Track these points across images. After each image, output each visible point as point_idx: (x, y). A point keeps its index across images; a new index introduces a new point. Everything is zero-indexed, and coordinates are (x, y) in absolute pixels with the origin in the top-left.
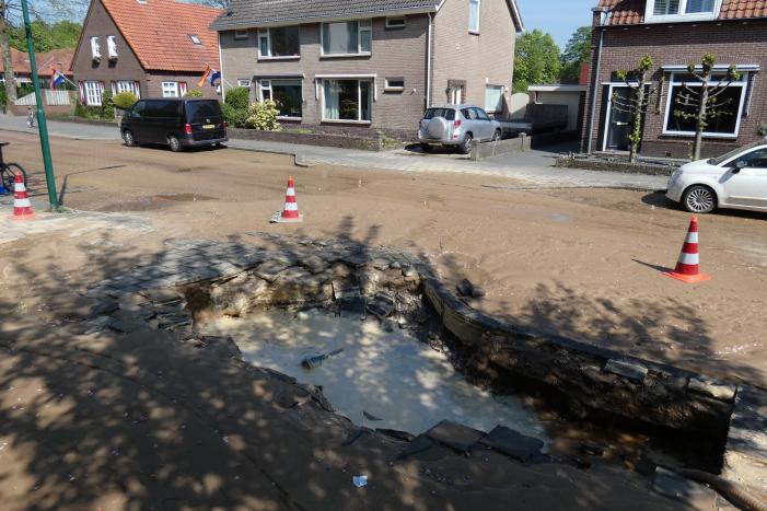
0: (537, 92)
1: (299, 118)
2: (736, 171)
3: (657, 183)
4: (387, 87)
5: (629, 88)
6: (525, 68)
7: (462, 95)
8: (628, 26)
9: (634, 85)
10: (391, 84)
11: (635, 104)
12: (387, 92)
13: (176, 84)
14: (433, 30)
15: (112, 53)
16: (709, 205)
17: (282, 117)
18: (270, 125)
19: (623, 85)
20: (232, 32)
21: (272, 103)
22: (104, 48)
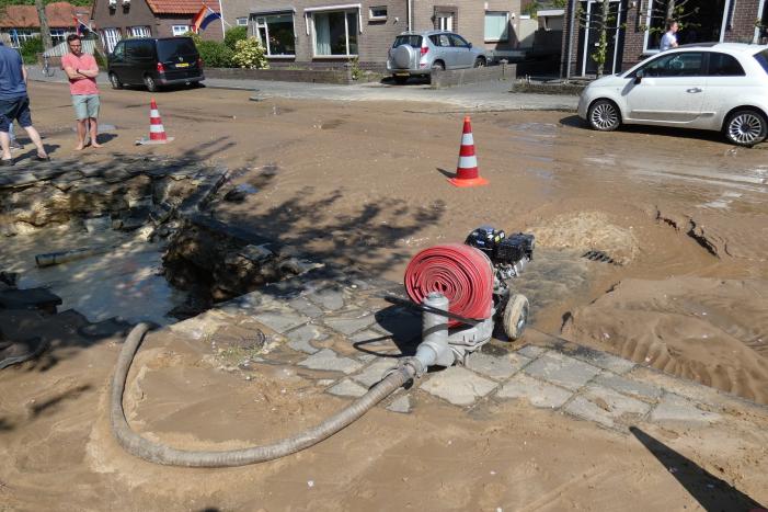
1: (293, 56)
2: (638, 81)
3: (571, 102)
4: (372, 17)
10: (376, 14)
12: (371, 24)
16: (612, 123)
17: (278, 55)
18: (256, 63)
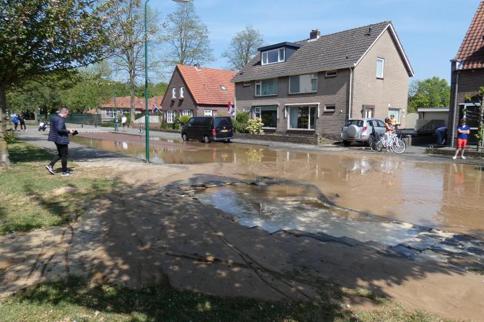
0: (424, 113)
1: (275, 128)
4: (325, 110)
5: (476, 106)
6: (427, 101)
7: (372, 113)
8: (475, 69)
9: (478, 104)
10: (328, 108)
11: (479, 115)
12: (325, 113)
13: (211, 111)
14: (353, 77)
15: (182, 96)
17: (266, 128)
18: (258, 131)
19: (471, 104)
20: (242, 83)
21: (260, 119)
22: (178, 94)
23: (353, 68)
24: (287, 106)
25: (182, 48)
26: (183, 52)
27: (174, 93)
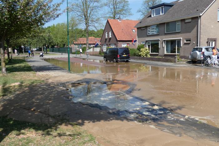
1: (158, 53)
4: (185, 42)
7: (215, 43)
12: (185, 44)
13: (126, 44)
14: (200, 22)
15: (110, 36)
17: (153, 53)
20: (141, 28)
22: (108, 36)
23: (200, 17)
24: (164, 40)
25: (114, 9)
26: (115, 12)
27: (106, 35)
